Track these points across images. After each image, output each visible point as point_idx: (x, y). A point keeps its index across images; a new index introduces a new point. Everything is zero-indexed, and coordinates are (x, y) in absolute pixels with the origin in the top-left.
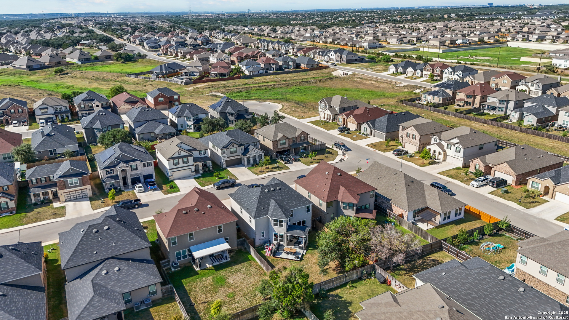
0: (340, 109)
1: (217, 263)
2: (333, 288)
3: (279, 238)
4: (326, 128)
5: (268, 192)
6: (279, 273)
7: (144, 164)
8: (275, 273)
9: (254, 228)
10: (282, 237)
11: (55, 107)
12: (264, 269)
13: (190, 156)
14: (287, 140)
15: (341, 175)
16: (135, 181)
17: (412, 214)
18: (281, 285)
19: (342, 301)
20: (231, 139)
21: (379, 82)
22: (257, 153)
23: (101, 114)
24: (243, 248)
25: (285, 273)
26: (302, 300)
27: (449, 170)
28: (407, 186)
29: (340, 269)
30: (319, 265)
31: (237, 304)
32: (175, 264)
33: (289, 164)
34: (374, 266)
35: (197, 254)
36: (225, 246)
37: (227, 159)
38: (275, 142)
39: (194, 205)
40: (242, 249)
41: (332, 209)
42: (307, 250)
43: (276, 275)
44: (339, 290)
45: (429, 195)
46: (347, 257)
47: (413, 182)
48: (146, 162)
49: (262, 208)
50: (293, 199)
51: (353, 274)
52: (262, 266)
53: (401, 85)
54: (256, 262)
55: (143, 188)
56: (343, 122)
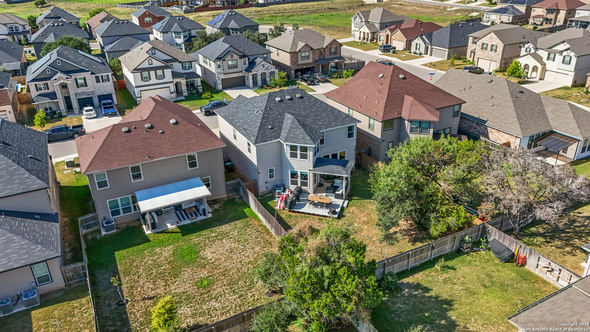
0: (381, 24)
1: (187, 222)
2: (407, 270)
3: (299, 180)
4: (363, 48)
5: (281, 101)
6: (302, 240)
7: (97, 78)
8: (292, 240)
9: (255, 161)
10: (304, 177)
11: (9, 25)
12: (273, 231)
13: (167, 67)
14: (311, 52)
15: (405, 78)
16: (85, 102)
17: (526, 142)
18: (306, 269)
19: (431, 297)
20: (229, 46)
21: (424, 7)
22: (267, 69)
23: (56, 24)
24: (236, 197)
25: (314, 242)
26: (356, 304)
27: (553, 90)
28: (515, 99)
29: (416, 234)
30: (379, 225)
31: (213, 303)
32: (106, 223)
33: (314, 85)
34: (484, 228)
35: (145, 205)
36: (202, 191)
37: (223, 77)
38: (294, 55)
39: (145, 118)
40: (234, 199)
41: (392, 134)
42: (350, 200)
43: (294, 246)
44: (421, 274)
45: (553, 112)
46: (433, 212)
47: (522, 92)
48: (99, 75)
49: (270, 127)
50: (324, 114)
51: (445, 243)
52: (268, 227)
53: (452, 9)
54: (259, 221)
55: (93, 112)
56: (385, 40)
